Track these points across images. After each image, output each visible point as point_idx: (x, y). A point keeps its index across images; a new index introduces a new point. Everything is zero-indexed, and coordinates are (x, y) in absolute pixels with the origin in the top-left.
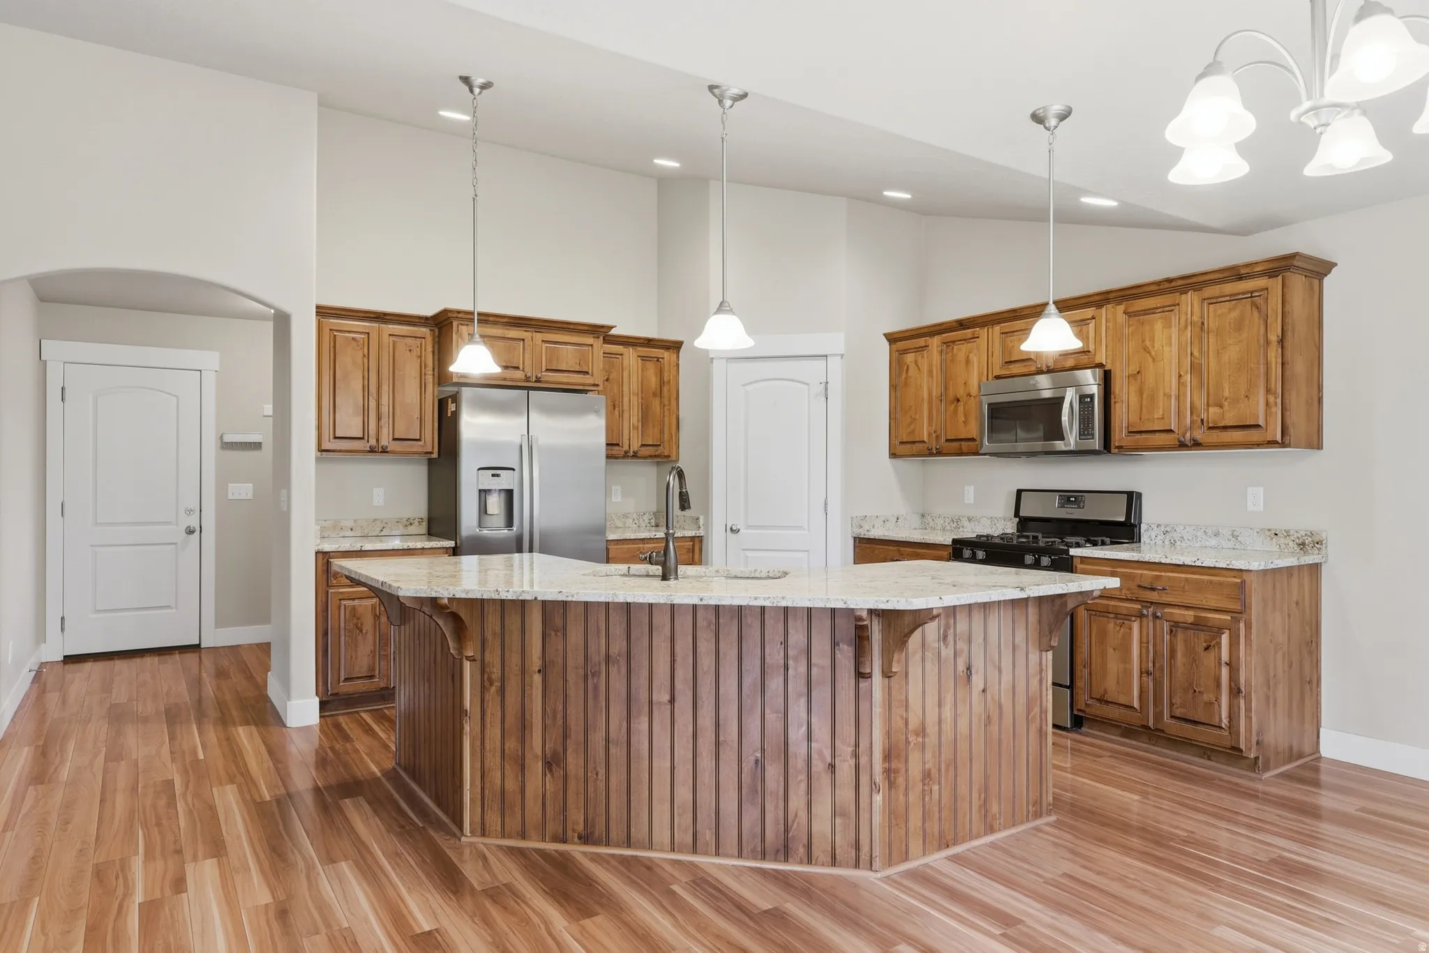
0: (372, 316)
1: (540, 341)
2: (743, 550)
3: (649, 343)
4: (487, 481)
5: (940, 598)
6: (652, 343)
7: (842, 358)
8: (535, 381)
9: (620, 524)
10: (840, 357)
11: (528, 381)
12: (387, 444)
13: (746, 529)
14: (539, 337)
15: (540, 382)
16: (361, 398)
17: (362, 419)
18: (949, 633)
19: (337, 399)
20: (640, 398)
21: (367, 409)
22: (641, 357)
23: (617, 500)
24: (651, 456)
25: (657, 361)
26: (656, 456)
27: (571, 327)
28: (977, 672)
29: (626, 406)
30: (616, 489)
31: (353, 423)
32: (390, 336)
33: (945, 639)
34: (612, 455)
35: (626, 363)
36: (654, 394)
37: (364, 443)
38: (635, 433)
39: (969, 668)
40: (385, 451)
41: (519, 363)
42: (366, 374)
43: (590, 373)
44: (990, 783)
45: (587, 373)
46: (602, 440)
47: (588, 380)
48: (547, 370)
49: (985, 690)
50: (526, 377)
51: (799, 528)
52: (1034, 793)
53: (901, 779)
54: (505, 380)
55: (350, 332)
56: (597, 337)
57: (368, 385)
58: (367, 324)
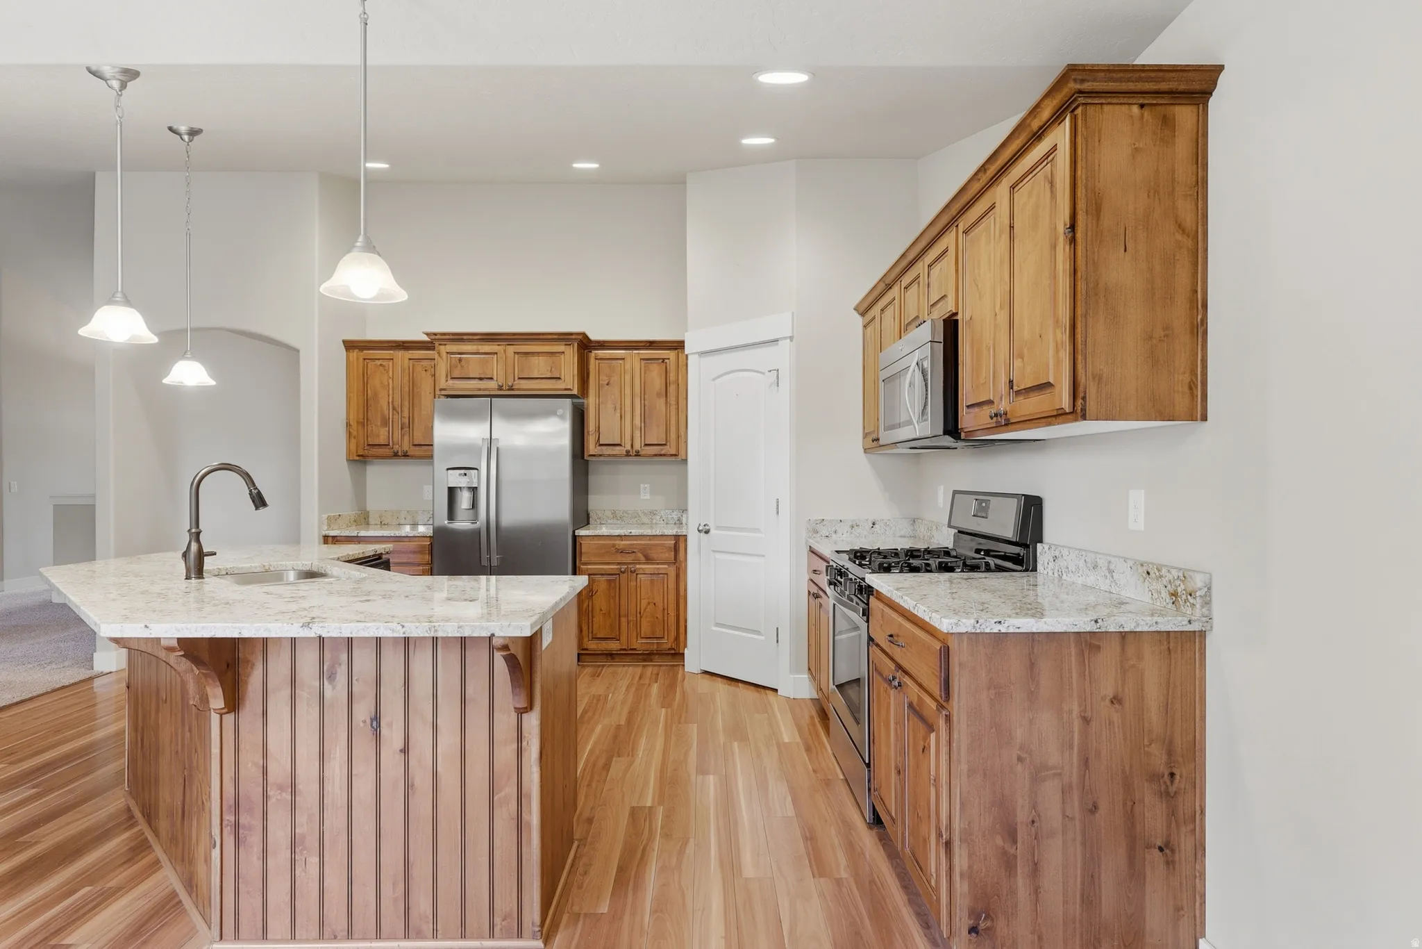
0: (394, 345)
1: (513, 353)
2: (714, 551)
3: (651, 345)
4: (455, 479)
5: (145, 626)
6: (653, 345)
7: (791, 340)
8: (509, 390)
9: (647, 521)
10: (789, 340)
11: (501, 390)
12: (407, 449)
13: (716, 529)
14: (511, 349)
15: (513, 390)
16: (386, 412)
17: (387, 429)
18: (339, 671)
19: (369, 414)
20: (643, 399)
21: (392, 421)
22: (644, 359)
23: (645, 498)
24: (656, 455)
25: (663, 362)
26: (661, 455)
27: (541, 337)
28: (390, 725)
29: (628, 408)
30: (645, 487)
31: (382, 433)
32: (410, 359)
33: (332, 677)
34: (614, 455)
35: (628, 366)
36: (659, 395)
37: (387, 450)
38: (637, 434)
39: (377, 718)
40: (406, 455)
41: (493, 375)
42: (391, 392)
43: (563, 377)
44: (415, 872)
45: (560, 378)
46: (564, 441)
47: (560, 385)
48: (519, 378)
49: (405, 750)
50: (499, 386)
51: (757, 530)
52: (505, 902)
53: (255, 839)
54: (480, 390)
55: (379, 359)
56: (570, 345)
57: (393, 402)
58: (391, 352)
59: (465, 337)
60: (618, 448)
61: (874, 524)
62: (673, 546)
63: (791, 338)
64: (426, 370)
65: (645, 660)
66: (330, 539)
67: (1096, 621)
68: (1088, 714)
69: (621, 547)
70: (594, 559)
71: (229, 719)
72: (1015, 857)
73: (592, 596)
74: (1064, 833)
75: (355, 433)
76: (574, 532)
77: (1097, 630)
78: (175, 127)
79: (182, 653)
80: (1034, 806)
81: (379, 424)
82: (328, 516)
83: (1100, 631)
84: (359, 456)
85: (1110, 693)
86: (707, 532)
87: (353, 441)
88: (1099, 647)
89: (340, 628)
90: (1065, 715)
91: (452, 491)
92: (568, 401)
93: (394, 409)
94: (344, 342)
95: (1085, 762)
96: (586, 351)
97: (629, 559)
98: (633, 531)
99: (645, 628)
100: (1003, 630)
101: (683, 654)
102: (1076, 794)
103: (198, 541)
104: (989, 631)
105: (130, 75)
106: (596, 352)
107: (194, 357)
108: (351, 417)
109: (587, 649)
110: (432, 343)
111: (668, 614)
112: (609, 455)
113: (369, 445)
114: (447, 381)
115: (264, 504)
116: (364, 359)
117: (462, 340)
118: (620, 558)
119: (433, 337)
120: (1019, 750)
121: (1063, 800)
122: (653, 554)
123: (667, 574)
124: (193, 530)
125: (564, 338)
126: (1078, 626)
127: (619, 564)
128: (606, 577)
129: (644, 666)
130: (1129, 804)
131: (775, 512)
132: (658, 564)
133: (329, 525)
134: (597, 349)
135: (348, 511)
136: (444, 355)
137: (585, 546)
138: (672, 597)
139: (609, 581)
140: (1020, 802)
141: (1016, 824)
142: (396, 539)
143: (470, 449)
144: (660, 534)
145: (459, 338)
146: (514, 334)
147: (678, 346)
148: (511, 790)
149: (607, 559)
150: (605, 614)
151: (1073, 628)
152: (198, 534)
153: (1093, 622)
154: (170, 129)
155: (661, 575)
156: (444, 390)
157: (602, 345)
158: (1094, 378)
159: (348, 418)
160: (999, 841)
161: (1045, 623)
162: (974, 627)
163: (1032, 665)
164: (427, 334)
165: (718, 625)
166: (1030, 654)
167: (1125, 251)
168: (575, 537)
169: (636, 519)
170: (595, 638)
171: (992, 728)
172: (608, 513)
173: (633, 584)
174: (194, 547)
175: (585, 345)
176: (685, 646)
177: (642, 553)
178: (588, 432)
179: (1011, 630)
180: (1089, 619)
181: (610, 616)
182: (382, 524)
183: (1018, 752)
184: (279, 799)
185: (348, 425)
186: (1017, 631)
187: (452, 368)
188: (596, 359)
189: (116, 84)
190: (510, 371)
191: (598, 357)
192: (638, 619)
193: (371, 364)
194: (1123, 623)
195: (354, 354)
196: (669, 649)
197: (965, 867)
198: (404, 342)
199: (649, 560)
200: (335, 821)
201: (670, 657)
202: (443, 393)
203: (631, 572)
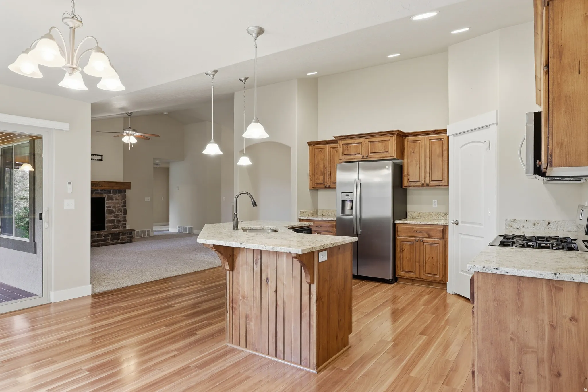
0: (325, 142)
1: (368, 142)
2: (460, 234)
3: (434, 132)
4: (344, 197)
5: (206, 240)
6: (436, 132)
8: (366, 158)
9: (435, 218)
10: (495, 125)
11: (363, 158)
13: (462, 223)
14: (367, 140)
15: (368, 158)
16: (322, 170)
17: (323, 177)
18: (258, 261)
19: (317, 171)
20: (430, 158)
21: (325, 173)
22: (431, 139)
23: (435, 206)
24: (437, 186)
25: (441, 140)
26: (440, 186)
27: (380, 134)
28: (272, 282)
29: (423, 164)
30: (435, 201)
31: (321, 178)
32: (331, 148)
33: (256, 263)
34: (416, 186)
35: (423, 143)
36: (438, 156)
37: (323, 185)
38: (428, 175)
39: (268, 279)
40: (329, 187)
41: (360, 152)
42: (324, 162)
43: (389, 151)
44: (278, 335)
45: (388, 152)
46: (389, 179)
47: (388, 155)
48: (371, 153)
49: (276, 291)
50: (362, 157)
51: (480, 224)
52: (305, 354)
53: (237, 313)
54: (355, 159)
55: (320, 149)
56: (393, 136)
57: (325, 165)
58: (324, 145)
59: (349, 137)
60: (418, 183)
61: (549, 223)
62: (442, 230)
63: (497, 124)
64: (337, 152)
65: (429, 285)
66: (301, 220)
67: (555, 274)
68: (555, 324)
69: (416, 229)
70: (403, 234)
71: (231, 272)
72: (509, 388)
73: (402, 251)
74: (539, 383)
75: (312, 179)
76: (394, 221)
77: (556, 279)
78: (240, 79)
79: (215, 250)
80: (520, 365)
81: (320, 174)
82: (300, 211)
83: (558, 279)
84: (313, 187)
85: (569, 315)
86: (457, 224)
87: (311, 182)
88: (562, 289)
89: (249, 246)
90: (539, 322)
91: (343, 202)
92: (391, 162)
93: (325, 168)
94: (308, 143)
95: (553, 349)
96: (403, 138)
97: (420, 235)
98: (421, 222)
99: (428, 269)
100: (498, 273)
101: (446, 284)
102: (546, 365)
103: (237, 217)
104: (490, 273)
105: (216, 72)
106: (408, 138)
107: (246, 155)
108: (311, 173)
109: (400, 276)
110: (336, 141)
111: (439, 263)
112: (414, 186)
113: (332, 183)
114: (342, 156)
115: (256, 205)
116: (315, 149)
117: (348, 138)
118: (416, 235)
119: (337, 138)
120: (511, 334)
121: (538, 366)
122: (432, 234)
123: (439, 244)
124: (235, 213)
125: (389, 133)
126: (544, 275)
127: (415, 237)
128: (409, 243)
129: (428, 287)
130: (583, 378)
131: (488, 215)
132: (435, 238)
133: (301, 215)
134: (408, 137)
135: (310, 209)
136: (341, 145)
137: (399, 228)
138: (441, 255)
139: (410, 245)
140: (511, 361)
141: (509, 372)
142: (324, 221)
143: (349, 184)
144: (435, 224)
145: (347, 137)
146: (369, 134)
147: (445, 131)
148: (307, 312)
149: (409, 235)
150: (409, 260)
151: (540, 276)
152: (237, 215)
153: (553, 274)
154: (239, 79)
155: (436, 244)
156: (341, 160)
157: (410, 134)
158: (558, 144)
159: (309, 173)
160: (500, 378)
161: (523, 272)
162: (482, 270)
163: (519, 293)
164: (335, 137)
165: (462, 271)
166: (518, 287)
167: (579, 73)
168: (394, 224)
169: (430, 217)
170: (404, 271)
171: (495, 321)
172: (416, 213)
173: (422, 247)
174: (236, 219)
175: (401, 136)
176: (448, 281)
177: (426, 233)
178: (404, 175)
179: (503, 273)
180: (551, 272)
181: (411, 261)
182: (323, 215)
183: (511, 336)
184: (243, 301)
185: (309, 175)
186: (506, 274)
187: (344, 150)
188: (408, 141)
189: (212, 76)
190: (367, 150)
191: (409, 140)
192: (425, 264)
193: (317, 150)
194: (574, 277)
195: (312, 147)
196: (440, 281)
197: (481, 385)
198: (329, 141)
199: (429, 236)
200: (257, 312)
201: (441, 285)
202: (341, 161)
203: (421, 241)
